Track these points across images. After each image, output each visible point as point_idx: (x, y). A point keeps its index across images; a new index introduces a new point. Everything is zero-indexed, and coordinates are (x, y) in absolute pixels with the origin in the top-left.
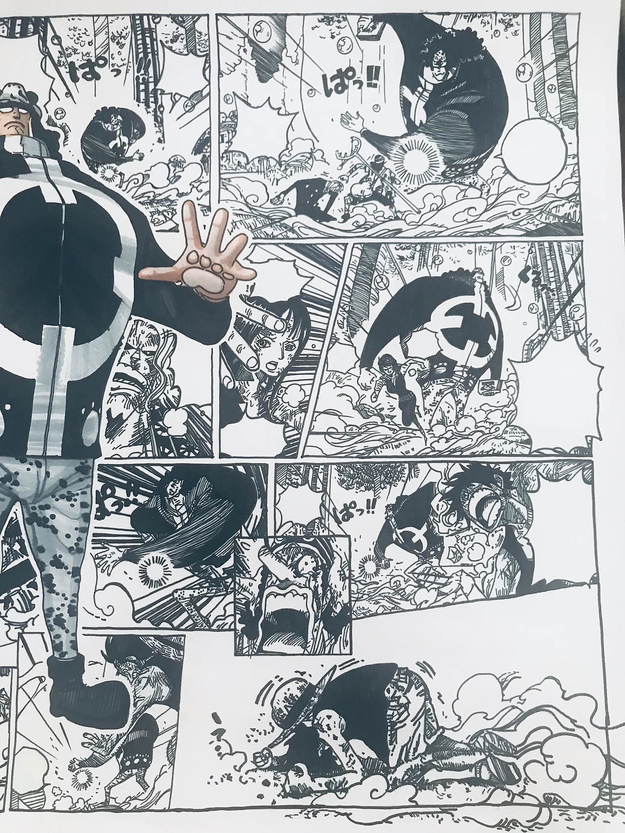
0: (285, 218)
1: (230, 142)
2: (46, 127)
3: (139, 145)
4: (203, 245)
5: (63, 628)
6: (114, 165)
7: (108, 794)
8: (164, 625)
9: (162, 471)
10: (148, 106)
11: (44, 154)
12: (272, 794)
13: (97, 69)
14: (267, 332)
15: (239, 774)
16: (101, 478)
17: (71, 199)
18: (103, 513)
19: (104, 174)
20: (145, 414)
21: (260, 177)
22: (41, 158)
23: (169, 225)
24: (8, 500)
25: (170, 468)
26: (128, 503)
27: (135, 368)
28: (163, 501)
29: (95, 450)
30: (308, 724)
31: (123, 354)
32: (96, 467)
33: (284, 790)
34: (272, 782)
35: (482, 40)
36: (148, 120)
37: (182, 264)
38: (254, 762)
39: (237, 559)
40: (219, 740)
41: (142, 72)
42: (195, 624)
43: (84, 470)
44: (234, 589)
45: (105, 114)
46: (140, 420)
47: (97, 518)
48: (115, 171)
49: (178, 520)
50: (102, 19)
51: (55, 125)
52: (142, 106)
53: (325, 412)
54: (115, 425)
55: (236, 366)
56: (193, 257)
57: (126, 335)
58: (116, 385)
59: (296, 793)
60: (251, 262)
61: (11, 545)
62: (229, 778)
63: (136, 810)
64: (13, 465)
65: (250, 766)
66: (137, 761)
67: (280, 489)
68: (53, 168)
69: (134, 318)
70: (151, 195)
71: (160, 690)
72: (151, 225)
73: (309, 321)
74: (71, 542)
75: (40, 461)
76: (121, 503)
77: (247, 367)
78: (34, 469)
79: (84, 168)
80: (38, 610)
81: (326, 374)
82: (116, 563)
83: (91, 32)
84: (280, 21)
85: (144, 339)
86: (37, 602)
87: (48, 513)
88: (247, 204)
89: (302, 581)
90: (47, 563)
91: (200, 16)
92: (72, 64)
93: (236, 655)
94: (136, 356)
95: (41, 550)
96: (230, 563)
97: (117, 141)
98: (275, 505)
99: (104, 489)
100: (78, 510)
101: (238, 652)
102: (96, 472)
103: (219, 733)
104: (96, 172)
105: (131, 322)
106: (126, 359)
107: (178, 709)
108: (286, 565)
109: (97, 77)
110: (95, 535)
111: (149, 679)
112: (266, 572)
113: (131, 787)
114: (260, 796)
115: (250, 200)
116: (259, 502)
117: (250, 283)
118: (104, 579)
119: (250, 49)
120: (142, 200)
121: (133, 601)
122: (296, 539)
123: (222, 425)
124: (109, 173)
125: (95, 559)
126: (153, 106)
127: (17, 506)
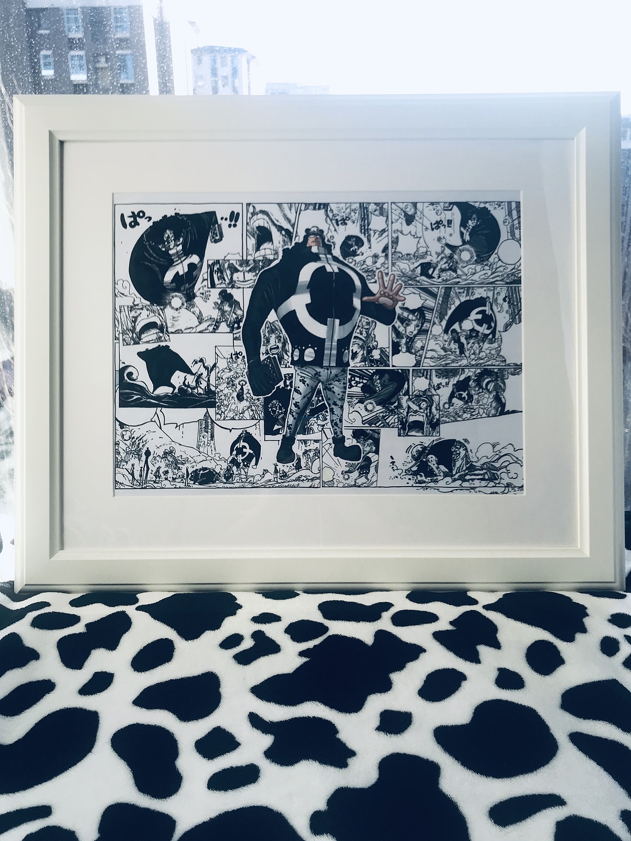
0: (416, 278)
1: (396, 248)
2: (327, 243)
3: (362, 249)
4: (386, 288)
5: (337, 426)
6: (352, 257)
7: (355, 482)
8: (373, 425)
9: (372, 372)
10: (365, 235)
11: (326, 253)
12: (412, 482)
13: (346, 221)
14: (409, 320)
15: (400, 476)
16: (350, 374)
17: (336, 270)
18: (351, 386)
19: (349, 261)
20: (365, 352)
21: (407, 262)
22: (325, 255)
23: (373, 280)
24: (317, 382)
25: (374, 371)
26: (360, 383)
27: (361, 334)
28: (372, 382)
29: (348, 364)
30: (424, 460)
31: (357, 329)
32: (348, 370)
33: (416, 481)
34: (412, 479)
35: (490, 211)
36: (365, 240)
37: (378, 295)
38: (405, 472)
39: (398, 403)
40: (393, 465)
41: (363, 222)
42: (384, 425)
43: (344, 371)
44: (398, 414)
45: (349, 238)
46: (363, 353)
47: (349, 388)
48: (353, 259)
49: (377, 389)
50: (349, 204)
51: (330, 242)
52: (363, 235)
53: (431, 350)
54: (355, 355)
55: (398, 334)
56: (382, 292)
57: (358, 322)
58: (355, 340)
59: (420, 482)
60: (404, 294)
61: (318, 398)
62: (397, 477)
63: (365, 487)
64: (318, 370)
65: (404, 474)
66: (365, 472)
67: (414, 378)
68: (330, 258)
69: (361, 316)
70: (366, 269)
71: (372, 448)
72: (367, 281)
73: (425, 316)
74: (340, 397)
75: (328, 368)
76: (357, 383)
77: (402, 333)
78: (326, 371)
79: (341, 258)
80: (329, 420)
81: (431, 336)
82: (356, 404)
83: (344, 209)
84: (415, 205)
85: (364, 324)
86: (328, 418)
87: (331, 386)
88: (402, 272)
89: (422, 411)
90: (331, 404)
91: (385, 203)
92: (337, 219)
93: (399, 436)
94: (362, 330)
95: (329, 399)
96: (396, 404)
97: (353, 248)
98: (412, 384)
99: (351, 378)
100: (342, 385)
101: (399, 435)
102: (348, 372)
103: (393, 463)
104: (345, 260)
105: (360, 318)
106: (358, 331)
107: (378, 455)
108: (416, 405)
109: (346, 224)
110: (348, 394)
111: (368, 444)
112: (409, 407)
113: (363, 480)
114: (408, 483)
115: (403, 271)
116: (406, 383)
117: (403, 302)
118: (352, 410)
119: (403, 214)
120: (364, 270)
121: (362, 417)
122: (419, 396)
123: (393, 355)
124: (350, 260)
125: (348, 402)
126: (367, 235)
127: (320, 384)
